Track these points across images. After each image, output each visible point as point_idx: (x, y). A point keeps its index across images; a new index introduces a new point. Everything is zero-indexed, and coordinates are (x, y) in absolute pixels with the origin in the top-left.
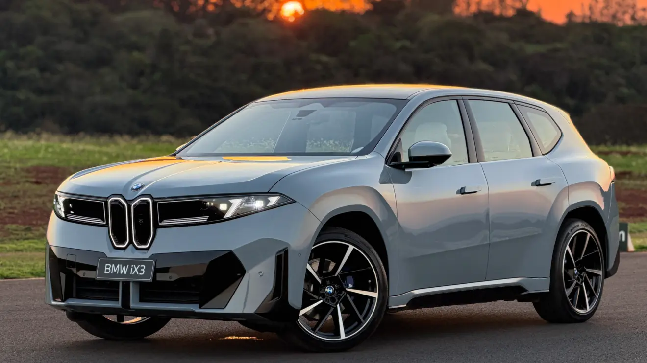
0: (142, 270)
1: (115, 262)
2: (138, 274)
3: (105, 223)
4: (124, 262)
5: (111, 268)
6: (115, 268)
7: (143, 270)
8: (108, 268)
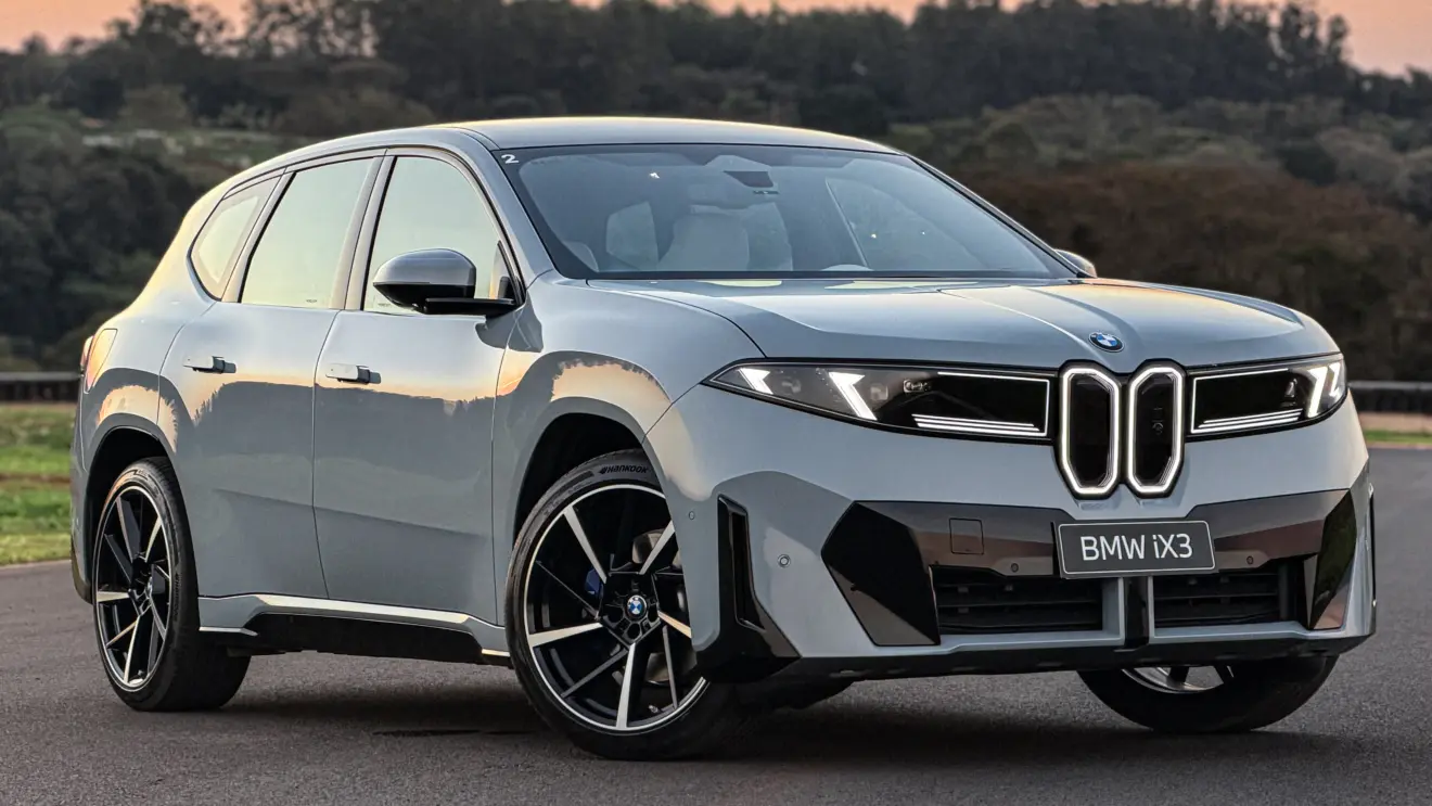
0: (1182, 545)
1: (1109, 530)
2: (1176, 556)
4: (1127, 531)
5: (1099, 547)
6: (1111, 544)
7: (1186, 545)
8: (1089, 548)
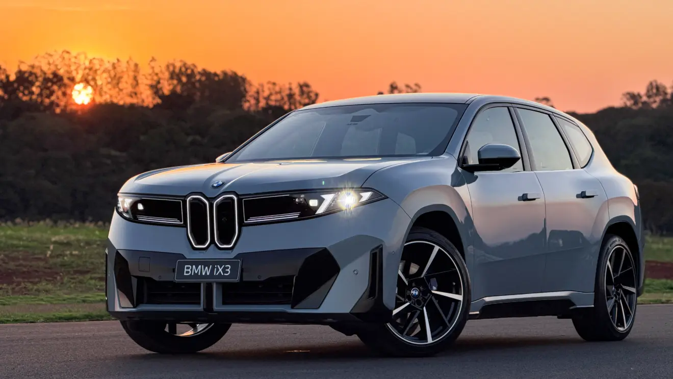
1: (196, 263)
2: (222, 274)
3: (182, 223)
4: (205, 263)
5: (191, 270)
6: (197, 269)
7: (228, 270)
8: (187, 270)
